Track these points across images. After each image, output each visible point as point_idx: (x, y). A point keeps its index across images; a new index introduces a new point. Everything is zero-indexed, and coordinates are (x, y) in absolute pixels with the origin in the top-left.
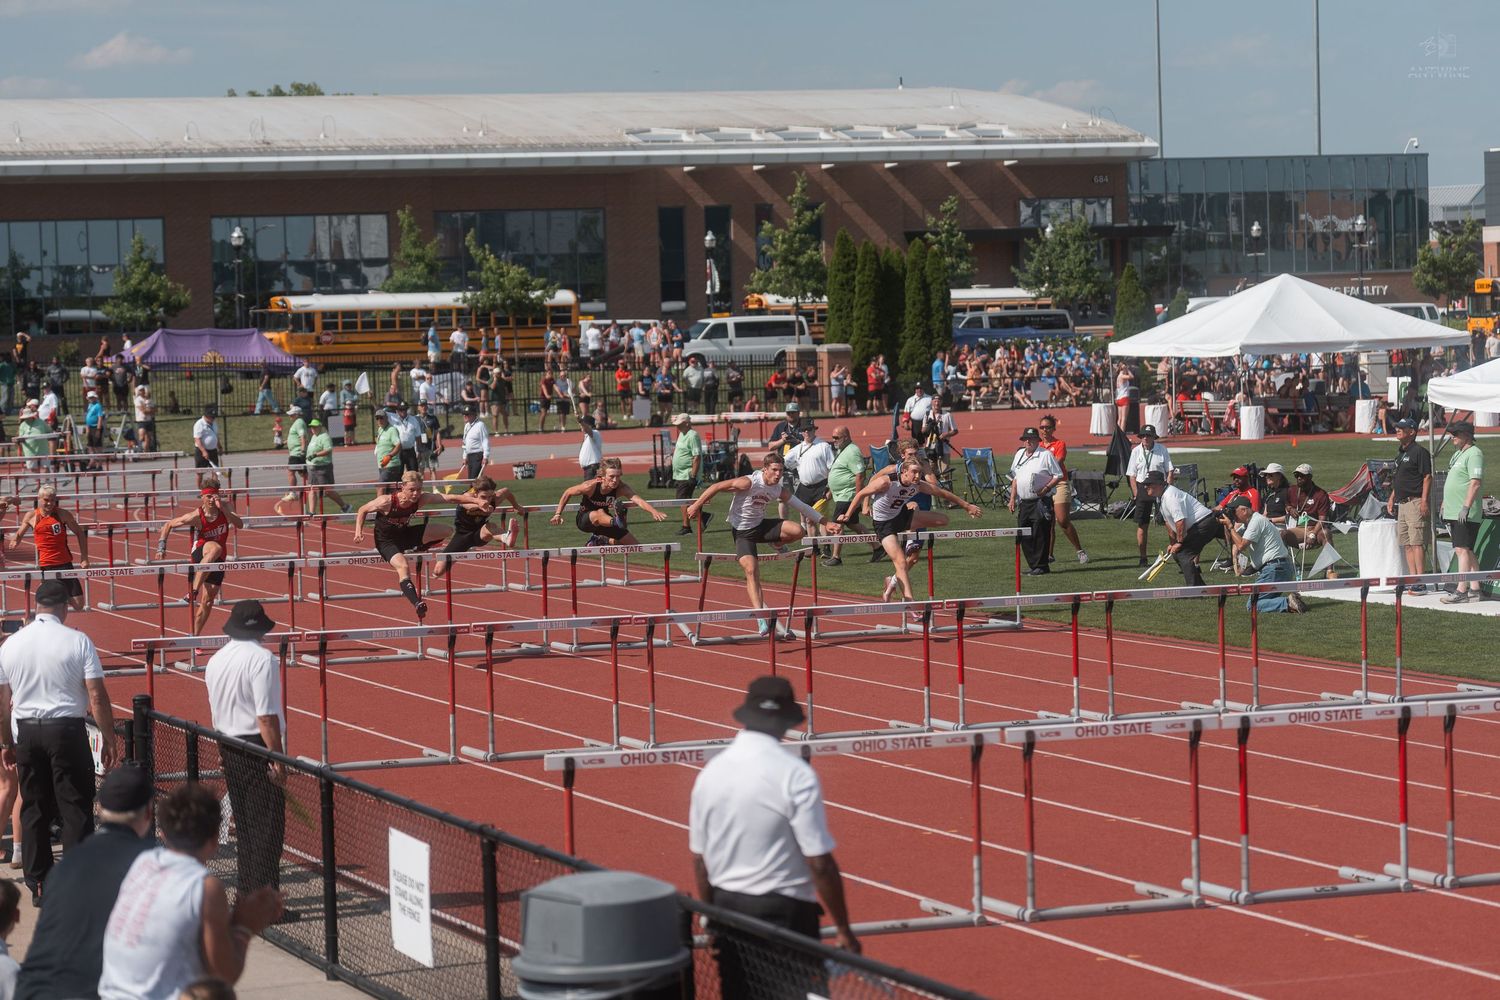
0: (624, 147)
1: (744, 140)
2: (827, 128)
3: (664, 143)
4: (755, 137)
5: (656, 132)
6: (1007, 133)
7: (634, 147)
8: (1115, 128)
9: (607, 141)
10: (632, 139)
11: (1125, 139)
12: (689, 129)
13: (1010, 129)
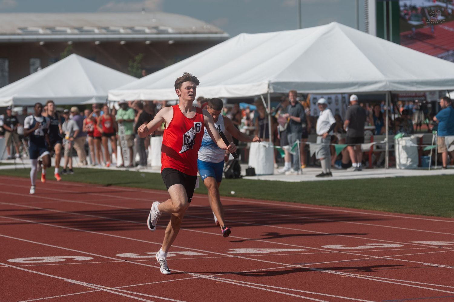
0: (14, 34)
1: (64, 33)
2: (99, 28)
3: (31, 33)
4: (69, 31)
5: (31, 29)
6: (170, 30)
7: (19, 34)
8: (214, 29)
9: (8, 32)
10: (19, 32)
11: (216, 33)
12: (43, 28)
13: (173, 29)
